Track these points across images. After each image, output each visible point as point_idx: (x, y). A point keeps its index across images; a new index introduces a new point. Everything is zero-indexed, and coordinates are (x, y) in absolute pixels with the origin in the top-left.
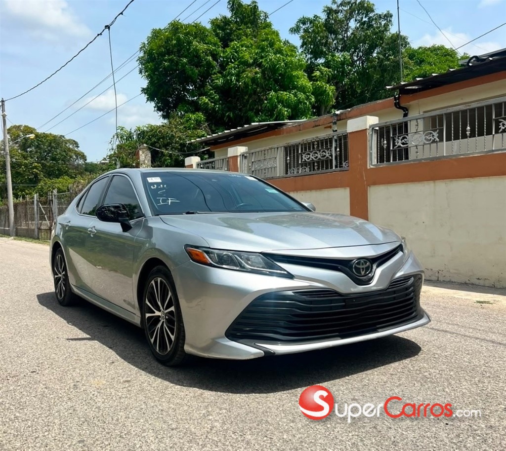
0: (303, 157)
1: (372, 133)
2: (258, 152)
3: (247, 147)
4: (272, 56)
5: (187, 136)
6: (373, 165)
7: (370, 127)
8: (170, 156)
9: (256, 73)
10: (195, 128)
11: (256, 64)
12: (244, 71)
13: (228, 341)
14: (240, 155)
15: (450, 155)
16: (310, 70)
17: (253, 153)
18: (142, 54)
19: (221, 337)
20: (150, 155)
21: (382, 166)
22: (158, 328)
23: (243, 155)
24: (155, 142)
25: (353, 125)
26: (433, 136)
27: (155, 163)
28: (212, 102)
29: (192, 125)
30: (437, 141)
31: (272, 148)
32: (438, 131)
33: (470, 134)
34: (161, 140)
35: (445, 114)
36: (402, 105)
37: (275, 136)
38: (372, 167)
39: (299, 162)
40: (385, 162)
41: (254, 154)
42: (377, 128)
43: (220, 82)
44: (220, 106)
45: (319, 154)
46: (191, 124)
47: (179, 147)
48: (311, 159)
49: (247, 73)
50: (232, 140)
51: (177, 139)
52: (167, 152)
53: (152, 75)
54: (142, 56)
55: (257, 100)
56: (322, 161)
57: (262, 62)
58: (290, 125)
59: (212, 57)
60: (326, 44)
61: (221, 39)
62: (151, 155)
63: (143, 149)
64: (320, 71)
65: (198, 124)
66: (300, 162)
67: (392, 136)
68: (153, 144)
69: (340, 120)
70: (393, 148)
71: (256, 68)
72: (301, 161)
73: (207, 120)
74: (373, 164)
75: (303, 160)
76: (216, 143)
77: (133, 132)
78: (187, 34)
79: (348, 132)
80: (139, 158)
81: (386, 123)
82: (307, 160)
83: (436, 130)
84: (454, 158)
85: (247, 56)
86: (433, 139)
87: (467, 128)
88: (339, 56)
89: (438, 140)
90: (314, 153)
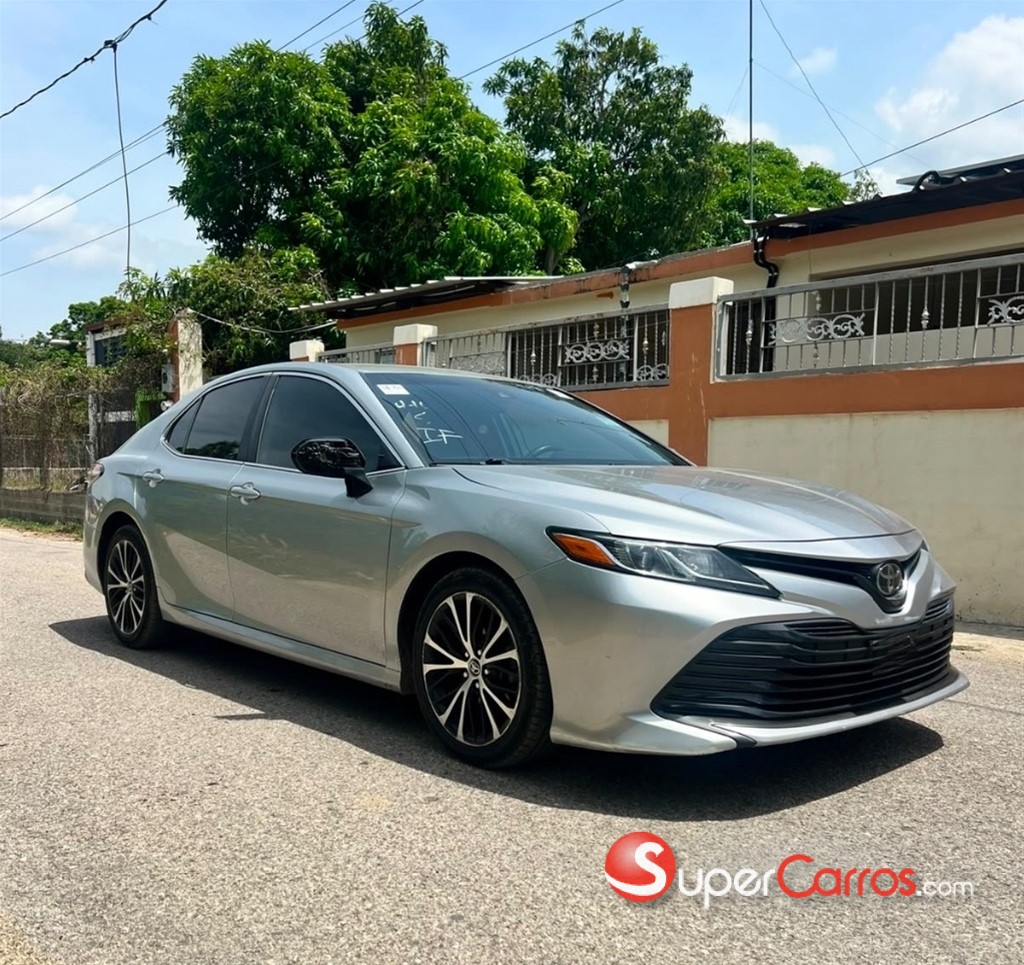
0: (568, 354)
1: (723, 313)
2: (465, 338)
3: (436, 327)
4: (462, 139)
5: (280, 297)
6: (722, 378)
7: (718, 300)
8: (246, 336)
9: (426, 171)
10: (297, 280)
11: (425, 151)
12: (400, 166)
13: (658, 720)
14: (422, 343)
15: (886, 365)
16: (528, 172)
17: (451, 340)
18: (174, 112)
19: (643, 713)
20: (200, 333)
21: (740, 380)
22: (462, 694)
23: (428, 343)
24: (213, 306)
25: (682, 294)
26: (853, 325)
27: (212, 349)
28: (327, 227)
29: (292, 273)
30: (860, 336)
31: (497, 332)
32: (863, 315)
33: (928, 325)
34: (228, 302)
35: (879, 283)
36: (769, 259)
37: (487, 307)
38: (719, 380)
39: (557, 363)
40: (734, 373)
41: (455, 341)
42: (730, 304)
43: (345, 184)
44: (345, 238)
45: (603, 348)
46: (289, 271)
47: (263, 318)
48: (583, 359)
49: (407, 170)
50: (390, 309)
51: (261, 302)
52: (238, 327)
53: (202, 160)
54: (176, 114)
55: (424, 229)
56: (610, 365)
57: (439, 149)
58: (522, 286)
59: (332, 129)
60: (561, 122)
61: (349, 91)
62: (203, 332)
63: (185, 318)
64: (548, 176)
65: (304, 271)
66: (559, 364)
67: (763, 320)
68: (207, 310)
69: (635, 281)
70: (766, 344)
71: (425, 161)
72: (563, 363)
73: (321, 265)
74: (721, 374)
75: (567, 360)
76: (350, 314)
77: (162, 280)
78: (284, 74)
79: (670, 307)
80: (176, 338)
81: (754, 293)
82: (575, 360)
83: (859, 314)
84: (892, 370)
85: (409, 134)
86: (853, 331)
87: (922, 312)
88: (587, 149)
89: (863, 333)
90: (575, 349)
